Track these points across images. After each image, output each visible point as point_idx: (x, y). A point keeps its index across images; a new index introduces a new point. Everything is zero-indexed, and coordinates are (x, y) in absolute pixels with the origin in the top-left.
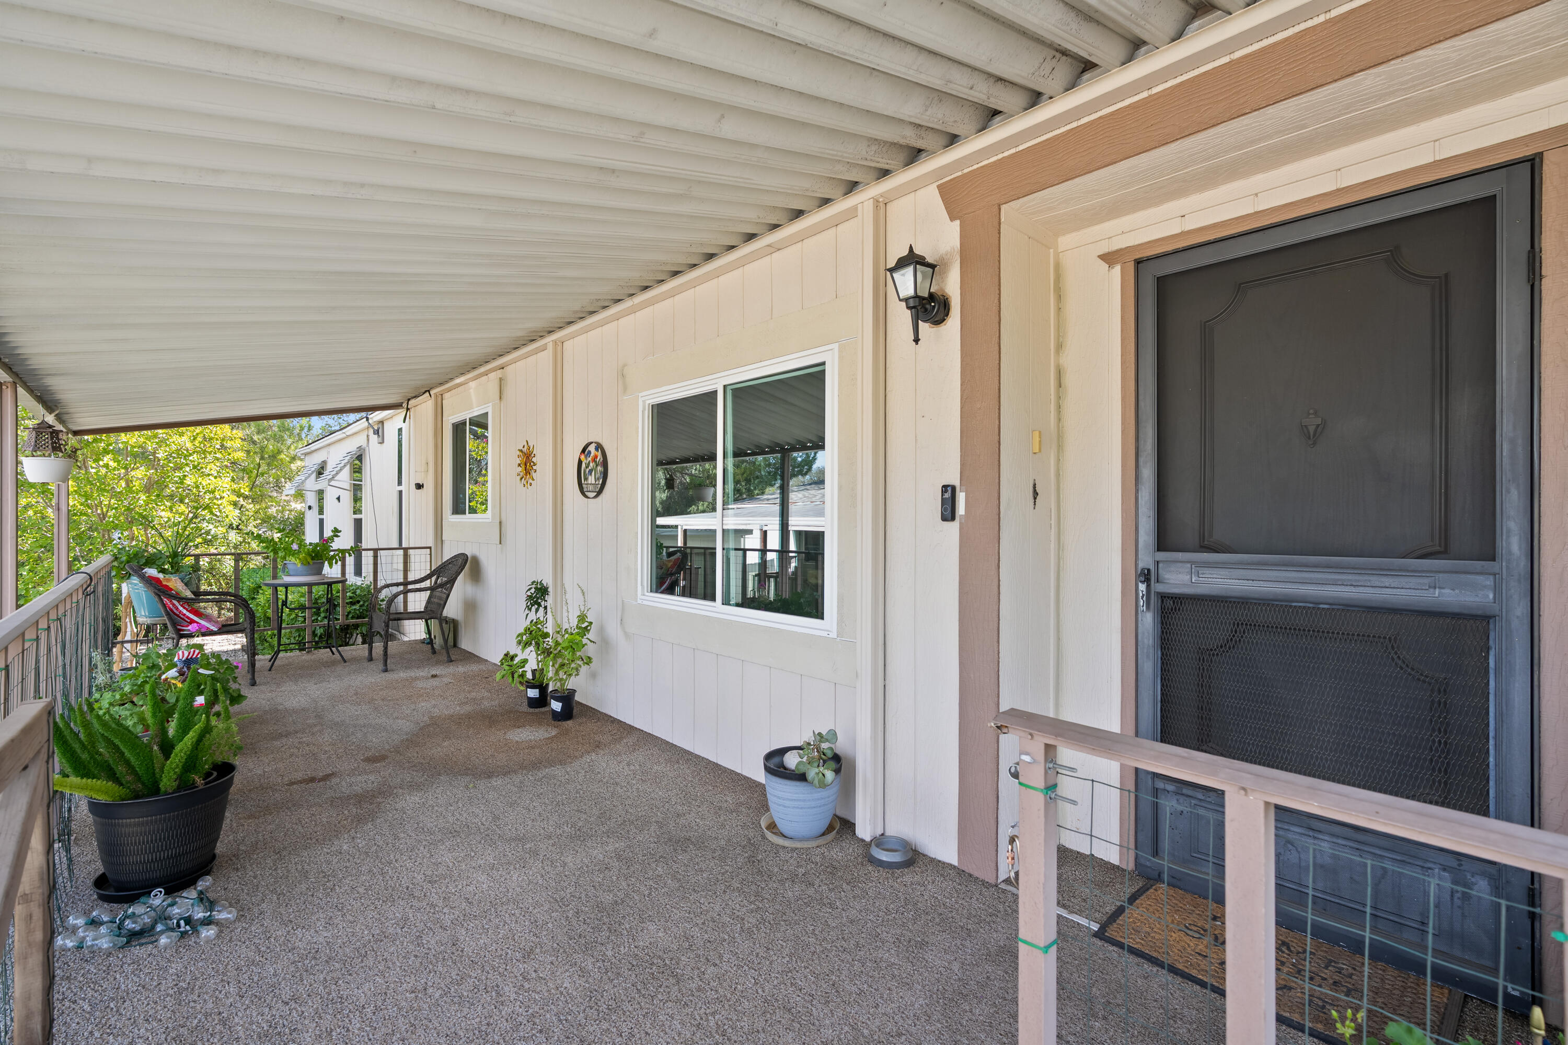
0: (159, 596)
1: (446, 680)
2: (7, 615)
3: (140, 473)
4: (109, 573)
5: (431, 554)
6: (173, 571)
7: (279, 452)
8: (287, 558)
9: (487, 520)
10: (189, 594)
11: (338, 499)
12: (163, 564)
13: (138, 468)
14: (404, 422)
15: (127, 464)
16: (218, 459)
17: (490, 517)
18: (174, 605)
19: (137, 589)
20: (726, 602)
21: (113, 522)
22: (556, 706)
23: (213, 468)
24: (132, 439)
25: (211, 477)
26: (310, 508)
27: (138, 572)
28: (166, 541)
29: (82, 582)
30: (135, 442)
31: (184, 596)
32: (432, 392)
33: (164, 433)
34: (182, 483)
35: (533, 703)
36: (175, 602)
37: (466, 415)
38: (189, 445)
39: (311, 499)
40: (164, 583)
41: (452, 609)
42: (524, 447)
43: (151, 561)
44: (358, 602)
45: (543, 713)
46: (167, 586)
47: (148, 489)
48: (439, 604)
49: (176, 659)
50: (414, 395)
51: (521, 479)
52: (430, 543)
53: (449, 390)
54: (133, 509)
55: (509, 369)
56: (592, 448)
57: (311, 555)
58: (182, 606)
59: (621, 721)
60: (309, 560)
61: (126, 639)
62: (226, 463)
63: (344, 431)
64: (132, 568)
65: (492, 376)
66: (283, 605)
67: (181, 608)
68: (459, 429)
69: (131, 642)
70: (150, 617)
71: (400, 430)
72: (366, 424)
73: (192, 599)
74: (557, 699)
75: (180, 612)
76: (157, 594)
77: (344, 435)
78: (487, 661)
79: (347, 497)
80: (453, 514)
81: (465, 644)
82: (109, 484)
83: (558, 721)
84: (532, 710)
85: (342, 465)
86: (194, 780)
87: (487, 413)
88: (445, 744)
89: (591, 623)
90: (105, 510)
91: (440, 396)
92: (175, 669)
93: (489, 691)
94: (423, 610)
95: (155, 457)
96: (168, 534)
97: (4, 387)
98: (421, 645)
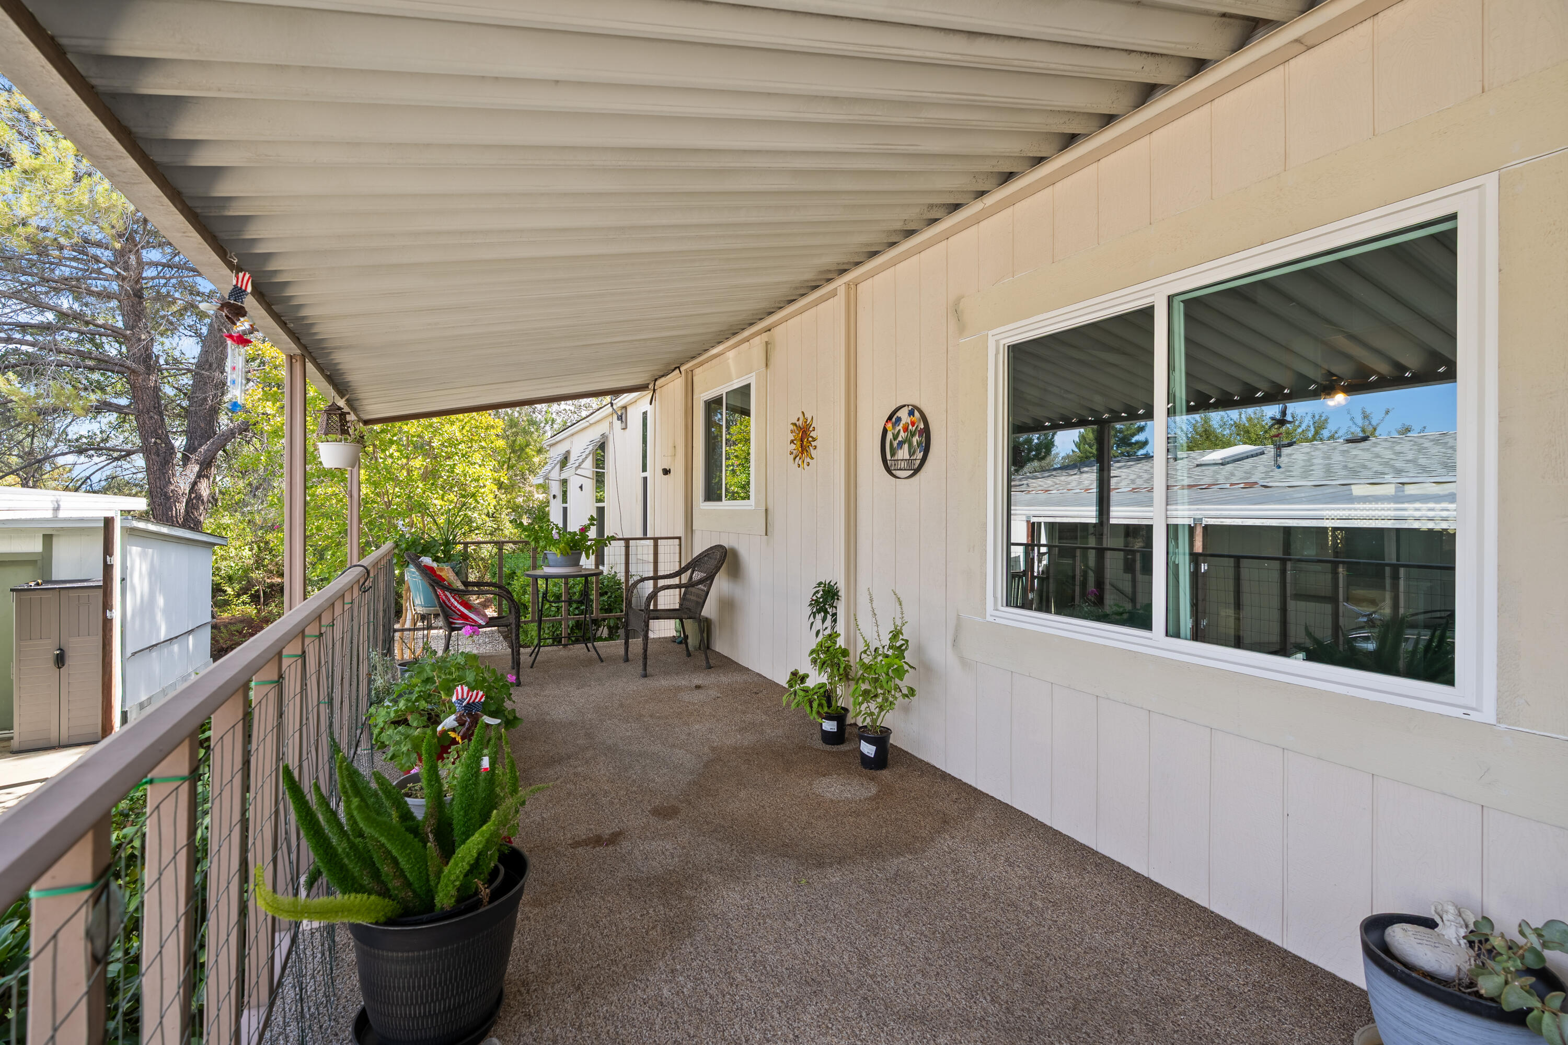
0: (433, 587)
1: (713, 693)
2: (295, 606)
3: (418, 463)
4: (390, 561)
5: (680, 545)
6: (445, 560)
7: (528, 445)
8: (548, 548)
9: (749, 508)
10: (459, 585)
11: (581, 487)
12: (437, 552)
13: (417, 457)
14: (651, 404)
15: (408, 454)
16: (483, 448)
17: (753, 504)
18: (446, 596)
19: (415, 578)
20: (1173, 631)
21: (396, 509)
22: (868, 749)
23: (477, 457)
24: (412, 427)
25: (477, 466)
26: (554, 497)
27: (415, 561)
28: (439, 528)
29: (359, 577)
30: (414, 432)
31: (455, 587)
32: (682, 369)
33: (439, 422)
34: (453, 472)
35: (828, 738)
36: (448, 593)
37: (721, 390)
38: (458, 434)
39: (555, 488)
40: (438, 573)
41: (709, 610)
42: (798, 420)
43: (426, 549)
44: (606, 593)
45: (845, 753)
46: (440, 576)
47: (424, 477)
48: (697, 603)
49: (454, 699)
50: (661, 374)
51: (795, 459)
52: (680, 532)
53: (701, 364)
54: (412, 497)
55: (777, 331)
56: (903, 414)
57: (569, 545)
58: (453, 597)
59: (955, 778)
60: (568, 550)
61: (406, 627)
62: (489, 452)
63: (587, 419)
64: (409, 557)
65: (757, 340)
66: (543, 597)
67: (453, 600)
68: (713, 405)
69: (409, 630)
70: (425, 607)
71: (645, 414)
72: (611, 409)
73: (462, 591)
74: (870, 741)
75: (452, 604)
76: (431, 585)
77: (587, 424)
78: (747, 669)
79: (589, 485)
80: (705, 501)
81: (720, 646)
82: (394, 474)
83: (871, 769)
84: (828, 748)
85: (584, 456)
86: (477, 888)
87: (748, 386)
88: (743, 794)
89: (907, 641)
90: (390, 498)
91: (690, 373)
92: (453, 717)
93: (766, 713)
94: (677, 607)
95: (431, 447)
96: (441, 520)
97: (294, 361)
98: (672, 644)
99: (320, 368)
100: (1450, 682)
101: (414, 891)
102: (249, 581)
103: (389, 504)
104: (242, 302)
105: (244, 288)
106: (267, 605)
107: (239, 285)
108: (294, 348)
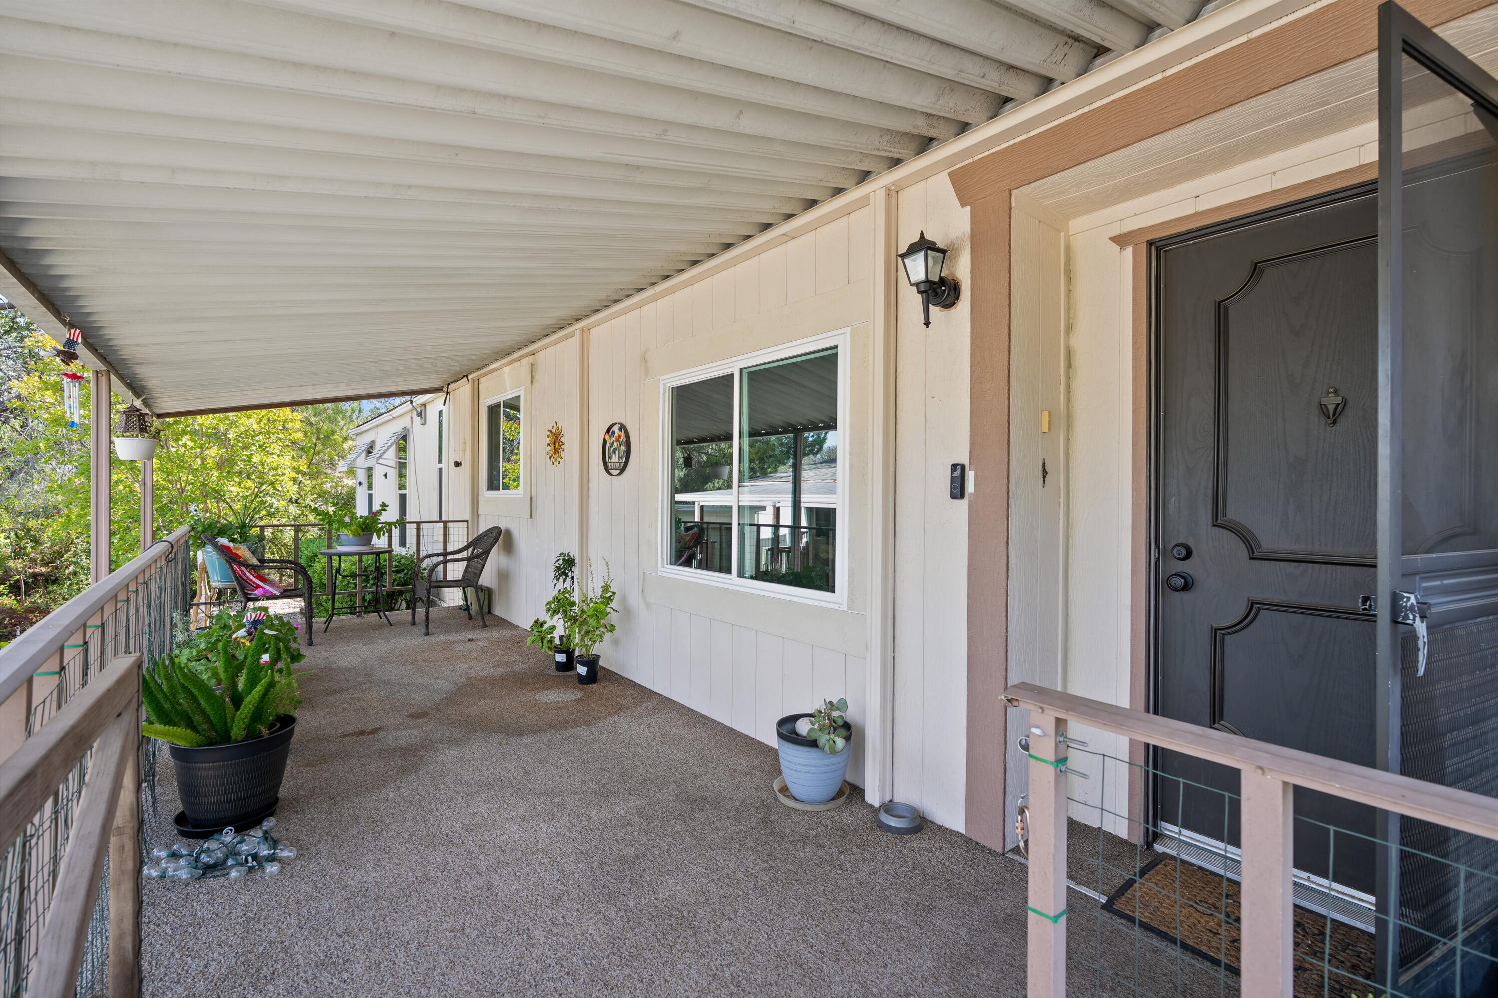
0: (230, 563)
1: (481, 644)
2: (102, 579)
3: (213, 452)
4: (187, 541)
5: (468, 527)
6: (242, 541)
7: (333, 433)
8: (340, 530)
9: (519, 496)
10: (255, 561)
11: (386, 475)
12: (233, 534)
13: (211, 447)
14: (444, 404)
15: (202, 444)
16: (280, 439)
17: (522, 493)
18: (242, 571)
19: (211, 556)
20: (741, 575)
21: (190, 496)
22: (582, 670)
23: (276, 448)
24: (207, 421)
25: (275, 456)
26: (360, 484)
27: (212, 541)
28: (235, 513)
29: (165, 550)
30: (209, 424)
31: (251, 563)
32: (470, 377)
33: (234, 416)
34: (250, 461)
35: (561, 667)
36: (243, 569)
37: (500, 398)
38: (255, 427)
39: (361, 476)
40: (234, 551)
41: (487, 578)
42: (553, 427)
43: (223, 531)
44: (403, 570)
45: (570, 676)
46: (236, 554)
47: (219, 466)
48: (475, 574)
49: (245, 620)
50: (453, 380)
51: (550, 457)
52: (467, 517)
53: (485, 375)
54: (207, 485)
55: (540, 356)
56: (616, 429)
57: (361, 527)
58: (249, 572)
59: (641, 686)
60: (360, 531)
61: (201, 601)
62: (287, 443)
63: (390, 413)
64: (206, 538)
65: (524, 361)
66: (336, 573)
67: (248, 574)
68: (493, 410)
69: (205, 604)
70: (221, 582)
71: (441, 412)
72: (411, 406)
73: (258, 566)
74: (583, 664)
75: (248, 577)
76: (228, 561)
77: (391, 417)
78: (518, 627)
79: (393, 474)
80: (488, 490)
81: (498, 611)
82: (187, 462)
83: (584, 684)
84: (559, 674)
85: (389, 444)
86: (260, 730)
87: (519, 396)
88: (481, 703)
89: (614, 593)
90: (183, 485)
91: (477, 381)
92: (244, 629)
93: (521, 655)
94: (460, 579)
95: (226, 437)
96: (237, 506)
97: (100, 375)
98: (459, 611)
99: (121, 378)
100: (834, 592)
101: (217, 732)
102: (6, 571)
103: (182, 491)
104: (74, 350)
105: (75, 340)
106: (29, 596)
107: (72, 338)
108: (101, 366)
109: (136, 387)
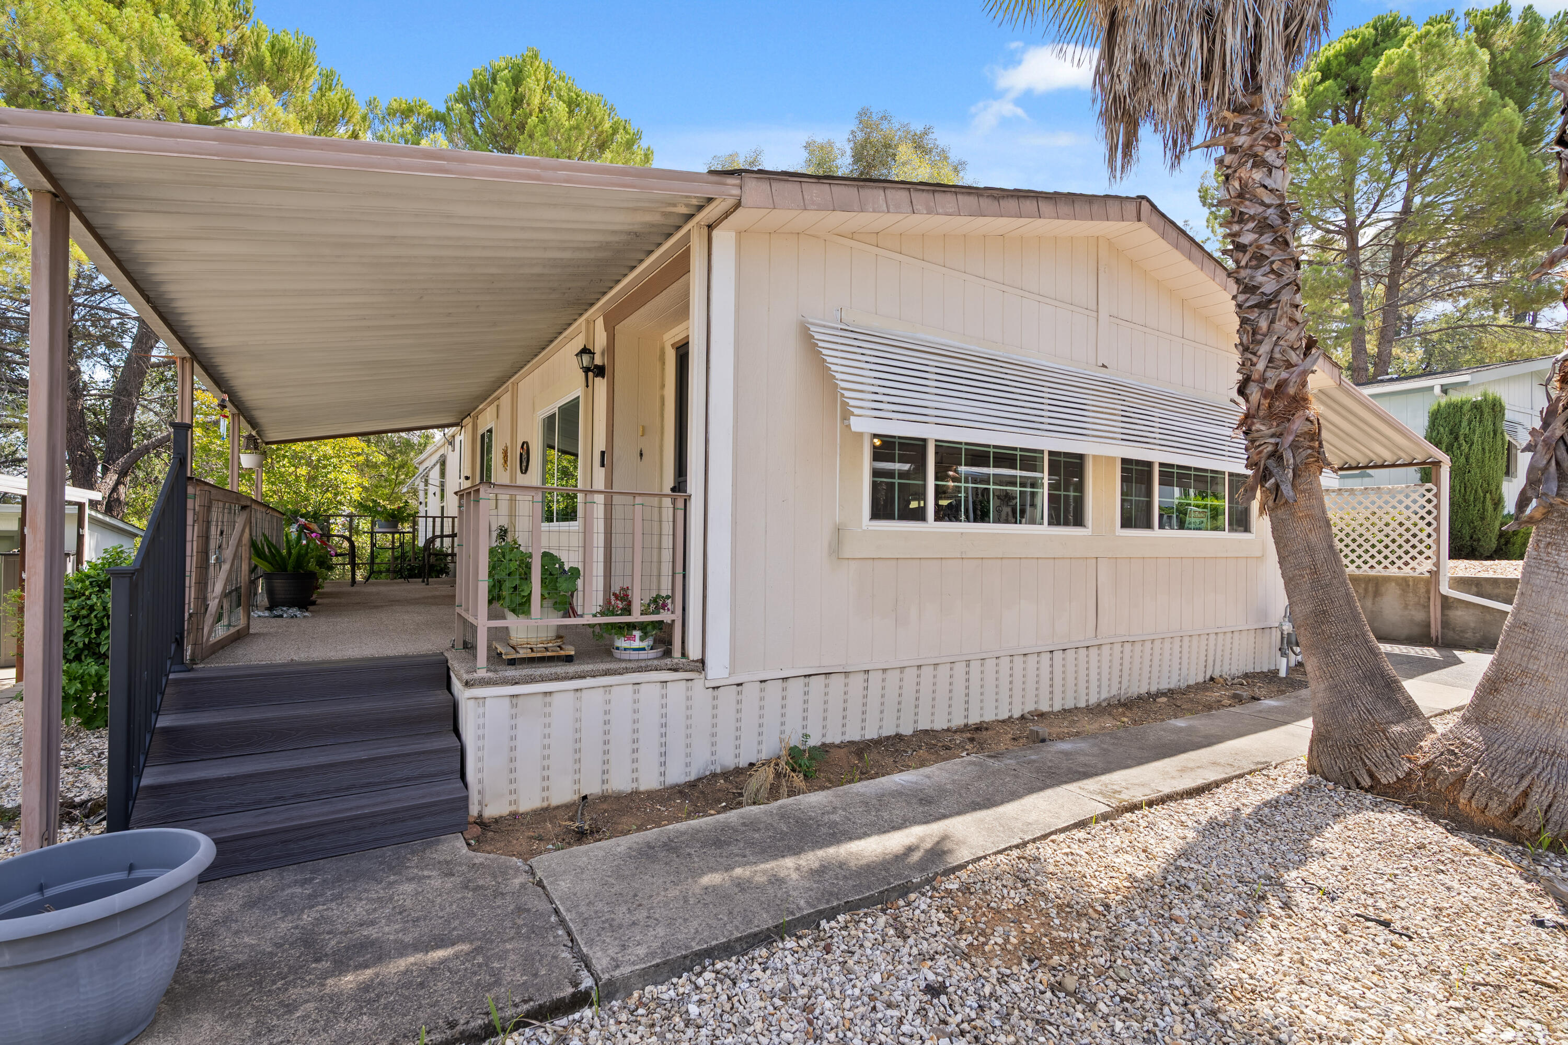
11: (434, 494)
14: (462, 435)
32: (471, 413)
37: (485, 429)
50: (464, 416)
51: (503, 467)
53: (479, 413)
57: (390, 515)
60: (389, 518)
68: (483, 438)
71: (460, 442)
97: (235, 416)
99: (245, 418)
104: (225, 403)
107: (223, 397)
108: (236, 411)
109: (253, 423)
